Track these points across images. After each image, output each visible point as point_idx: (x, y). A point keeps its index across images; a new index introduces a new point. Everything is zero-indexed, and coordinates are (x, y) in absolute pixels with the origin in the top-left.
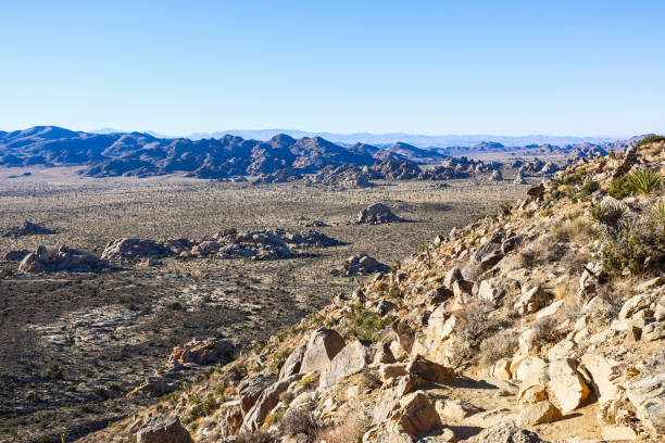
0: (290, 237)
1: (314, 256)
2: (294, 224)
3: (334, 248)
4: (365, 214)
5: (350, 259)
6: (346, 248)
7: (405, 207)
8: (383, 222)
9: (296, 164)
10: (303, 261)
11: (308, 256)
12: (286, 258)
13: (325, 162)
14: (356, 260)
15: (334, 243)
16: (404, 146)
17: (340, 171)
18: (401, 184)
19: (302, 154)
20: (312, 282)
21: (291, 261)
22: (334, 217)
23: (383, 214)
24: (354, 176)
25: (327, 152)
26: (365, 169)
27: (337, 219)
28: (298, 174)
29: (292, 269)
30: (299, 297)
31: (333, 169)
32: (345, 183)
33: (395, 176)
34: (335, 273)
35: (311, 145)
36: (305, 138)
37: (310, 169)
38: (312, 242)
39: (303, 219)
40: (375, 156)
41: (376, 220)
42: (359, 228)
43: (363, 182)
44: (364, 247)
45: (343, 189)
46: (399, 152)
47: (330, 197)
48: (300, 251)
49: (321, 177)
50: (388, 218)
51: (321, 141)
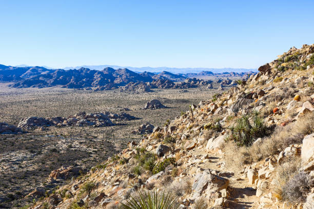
0: (112, 115)
1: (123, 124)
2: (114, 109)
3: (133, 121)
4: (148, 104)
5: (141, 126)
6: (139, 121)
7: (168, 101)
8: (157, 108)
9: (116, 82)
10: (118, 127)
11: (121, 124)
12: (110, 126)
13: (129, 80)
14: (144, 126)
15: (134, 118)
16: (166, 73)
17: (136, 85)
18: (165, 90)
19: (118, 76)
20: (122, 137)
21: (113, 127)
22: (134, 106)
23: (157, 104)
24: (143, 87)
25: (130, 75)
26: (148, 84)
27: (135, 107)
28: (116, 86)
29: (113, 131)
30: (116, 145)
31: (133, 84)
32: (139, 90)
33: (162, 87)
34: (134, 133)
35: (122, 72)
36: (120, 69)
37: (122, 84)
38: (123, 118)
39: (119, 107)
40: (153, 77)
41: (154, 107)
42: (145, 111)
43: (147, 90)
44: (148, 120)
45: (138, 93)
46: (164, 76)
47: (131, 97)
48: (117, 122)
49: (128, 88)
50: (159, 106)
51: (127, 71)
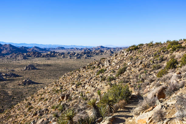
0: (4, 74)
1: (12, 80)
2: (4, 71)
3: (18, 78)
4: (27, 67)
5: (24, 80)
6: (22, 77)
7: (38, 65)
8: (32, 70)
9: (3, 52)
10: (8, 82)
11: (10, 80)
12: (3, 81)
13: (12, 52)
14: (26, 81)
15: (18, 76)
16: (36, 47)
17: (17, 55)
18: (36, 58)
19: (5, 49)
20: (12, 87)
21: (5, 82)
22: (17, 69)
23: (32, 67)
24: (22, 56)
25: (13, 49)
26: (25, 54)
27: (18, 69)
28: (3, 55)
29: (5, 84)
30: (9, 92)
31: (15, 54)
32: (19, 58)
33: (34, 56)
34: (19, 85)
35: (7, 46)
36: (6, 44)
37: (8, 54)
38: (11, 76)
39: (7, 69)
40: (28, 50)
41: (30, 69)
42: (25, 71)
43: (25, 58)
44: (27, 77)
45: (19, 60)
46: (35, 49)
47: (14, 62)
48: (7, 79)
49: (11, 56)
50: (33, 68)
51: (10, 45)
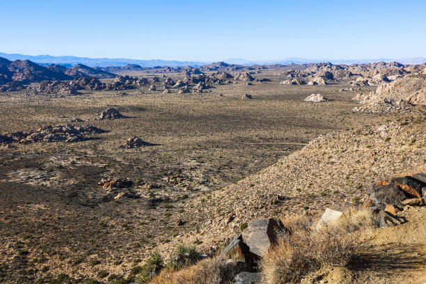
0: (78, 128)
1: (97, 138)
4: (105, 114)
5: (129, 139)
8: (115, 118)
9: (15, 78)
14: (132, 140)
15: (103, 131)
16: (82, 66)
19: (17, 71)
23: (115, 113)
25: (35, 70)
28: (21, 85)
31: (49, 83)
34: (122, 147)
35: (23, 65)
36: (19, 61)
37: (27, 82)
38: (91, 131)
40: (66, 73)
43: (74, 92)
45: (62, 97)
46: (80, 70)
48: (87, 136)
50: (117, 116)
51: (29, 63)
